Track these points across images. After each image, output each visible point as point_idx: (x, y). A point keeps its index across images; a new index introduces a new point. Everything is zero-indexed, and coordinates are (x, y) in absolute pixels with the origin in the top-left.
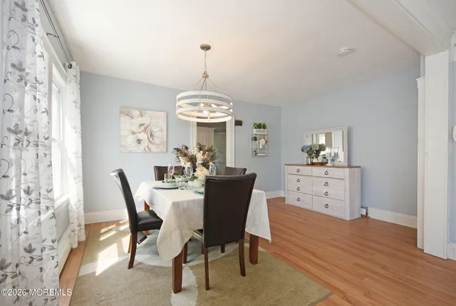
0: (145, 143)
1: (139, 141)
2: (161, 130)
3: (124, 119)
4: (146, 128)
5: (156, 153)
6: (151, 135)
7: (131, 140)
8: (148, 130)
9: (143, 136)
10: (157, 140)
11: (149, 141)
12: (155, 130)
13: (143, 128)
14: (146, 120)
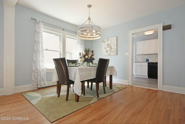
0: (109, 51)
1: (107, 51)
2: (114, 45)
3: (103, 43)
4: (109, 46)
5: (112, 55)
6: (111, 48)
7: (105, 51)
8: (110, 46)
9: (108, 49)
10: (113, 50)
11: (110, 51)
12: (112, 45)
13: (108, 46)
14: (109, 42)
